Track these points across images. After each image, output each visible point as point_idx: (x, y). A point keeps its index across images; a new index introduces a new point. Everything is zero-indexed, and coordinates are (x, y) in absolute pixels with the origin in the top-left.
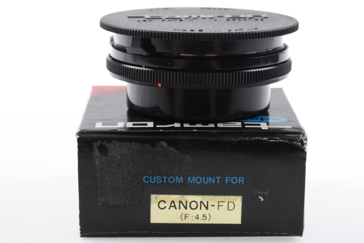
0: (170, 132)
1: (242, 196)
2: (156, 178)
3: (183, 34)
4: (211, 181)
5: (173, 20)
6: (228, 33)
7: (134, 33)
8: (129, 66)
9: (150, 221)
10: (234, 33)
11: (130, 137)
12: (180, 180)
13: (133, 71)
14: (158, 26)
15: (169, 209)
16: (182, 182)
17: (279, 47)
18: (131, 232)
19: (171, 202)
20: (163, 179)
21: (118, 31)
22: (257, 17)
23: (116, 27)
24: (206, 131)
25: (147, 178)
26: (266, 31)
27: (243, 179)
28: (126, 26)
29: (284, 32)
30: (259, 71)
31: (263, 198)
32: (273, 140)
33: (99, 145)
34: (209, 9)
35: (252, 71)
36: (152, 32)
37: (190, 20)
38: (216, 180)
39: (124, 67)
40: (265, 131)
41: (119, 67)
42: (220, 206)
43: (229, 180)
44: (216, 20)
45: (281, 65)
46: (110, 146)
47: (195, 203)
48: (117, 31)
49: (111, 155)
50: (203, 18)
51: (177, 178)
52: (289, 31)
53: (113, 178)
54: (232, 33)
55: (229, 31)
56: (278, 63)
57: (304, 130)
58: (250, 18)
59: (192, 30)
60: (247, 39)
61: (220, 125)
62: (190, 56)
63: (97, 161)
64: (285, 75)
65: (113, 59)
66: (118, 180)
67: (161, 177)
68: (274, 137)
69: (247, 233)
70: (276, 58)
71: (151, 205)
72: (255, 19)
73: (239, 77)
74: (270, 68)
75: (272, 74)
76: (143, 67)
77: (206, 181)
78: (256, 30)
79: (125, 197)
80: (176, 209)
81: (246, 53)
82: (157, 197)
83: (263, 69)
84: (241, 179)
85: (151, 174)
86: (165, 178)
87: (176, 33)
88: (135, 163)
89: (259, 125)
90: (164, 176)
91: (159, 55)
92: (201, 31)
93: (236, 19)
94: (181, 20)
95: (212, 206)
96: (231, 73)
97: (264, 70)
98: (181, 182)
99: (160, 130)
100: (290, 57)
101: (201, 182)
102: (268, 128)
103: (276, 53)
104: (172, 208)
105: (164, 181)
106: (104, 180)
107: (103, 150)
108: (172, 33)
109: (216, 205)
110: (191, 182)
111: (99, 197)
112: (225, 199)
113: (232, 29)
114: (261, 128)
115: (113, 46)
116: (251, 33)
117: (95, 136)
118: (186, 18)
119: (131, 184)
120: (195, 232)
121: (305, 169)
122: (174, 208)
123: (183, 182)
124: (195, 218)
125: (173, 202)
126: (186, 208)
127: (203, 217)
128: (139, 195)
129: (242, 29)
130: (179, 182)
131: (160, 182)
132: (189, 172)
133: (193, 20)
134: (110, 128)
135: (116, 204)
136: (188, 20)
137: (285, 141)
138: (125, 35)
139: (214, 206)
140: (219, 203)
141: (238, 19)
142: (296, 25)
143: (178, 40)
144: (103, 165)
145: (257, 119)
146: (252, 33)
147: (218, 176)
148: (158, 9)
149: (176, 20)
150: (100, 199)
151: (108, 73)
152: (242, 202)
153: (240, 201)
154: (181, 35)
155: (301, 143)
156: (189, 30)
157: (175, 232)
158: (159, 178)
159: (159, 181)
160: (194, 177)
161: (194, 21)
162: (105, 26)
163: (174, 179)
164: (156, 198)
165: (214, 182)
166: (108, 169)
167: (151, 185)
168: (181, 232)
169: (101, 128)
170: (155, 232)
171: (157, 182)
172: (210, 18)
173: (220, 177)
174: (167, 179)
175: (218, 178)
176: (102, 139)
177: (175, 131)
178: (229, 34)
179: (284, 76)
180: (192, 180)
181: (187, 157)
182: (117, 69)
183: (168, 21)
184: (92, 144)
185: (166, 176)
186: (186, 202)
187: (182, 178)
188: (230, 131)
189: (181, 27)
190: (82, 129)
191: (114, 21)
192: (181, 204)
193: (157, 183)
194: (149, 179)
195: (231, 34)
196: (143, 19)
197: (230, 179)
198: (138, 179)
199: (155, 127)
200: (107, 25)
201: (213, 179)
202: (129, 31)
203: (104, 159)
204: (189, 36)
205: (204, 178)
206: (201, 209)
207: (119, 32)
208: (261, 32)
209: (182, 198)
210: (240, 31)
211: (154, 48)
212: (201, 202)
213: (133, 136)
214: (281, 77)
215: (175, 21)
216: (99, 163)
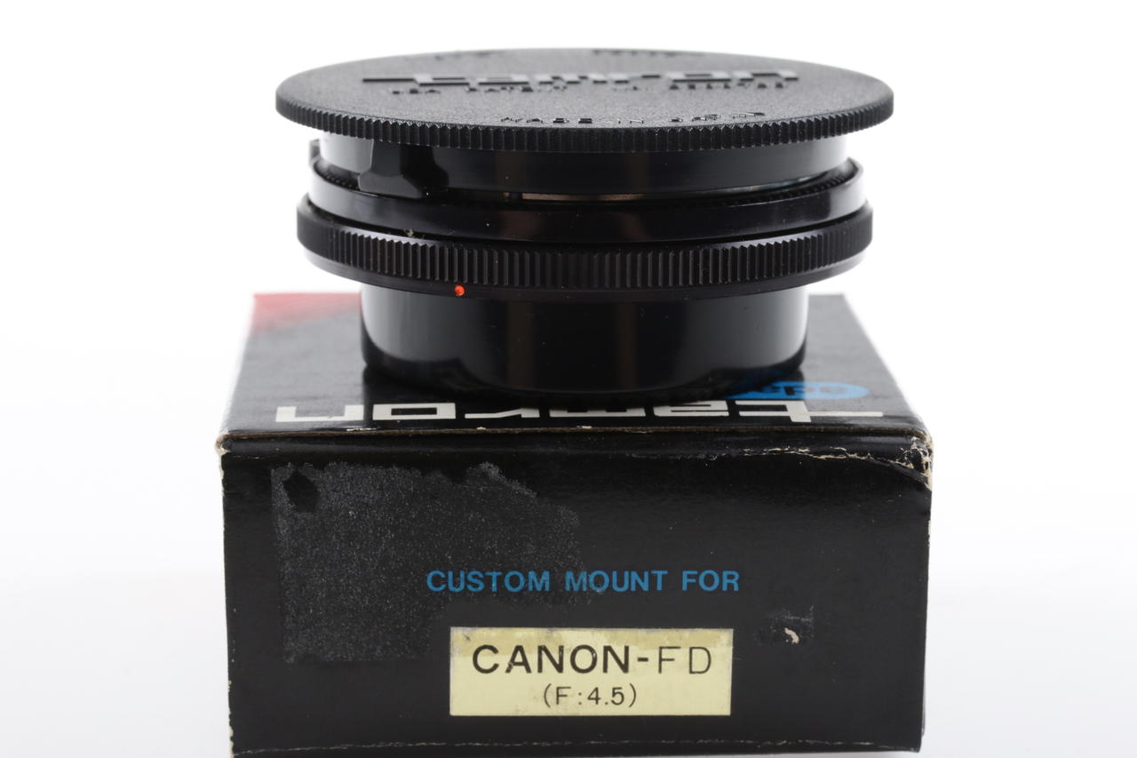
0: (508, 435)
1: (732, 630)
2: (466, 576)
3: (532, 131)
4: (637, 584)
5: (504, 89)
6: (669, 128)
7: (381, 129)
8: (367, 234)
9: (448, 708)
10: (690, 127)
11: (384, 449)
12: (542, 582)
13: (379, 249)
14: (456, 109)
15: (508, 671)
16: (547, 588)
17: (833, 171)
18: (390, 744)
19: (513, 649)
20: (488, 581)
21: (332, 124)
22: (764, 76)
23: (324, 112)
24: (620, 429)
25: (438, 576)
26: (788, 123)
27: (737, 576)
28: (354, 108)
29: (845, 123)
30: (768, 244)
31: (797, 634)
32: (828, 454)
33: (288, 476)
34: (617, 52)
35: (747, 244)
36: (433, 127)
37: (557, 88)
38: (653, 579)
39: (349, 234)
40: (804, 427)
41: (334, 236)
42: (664, 660)
43: (693, 581)
44: (635, 88)
45: (837, 225)
46: (324, 480)
47: (587, 652)
48: (328, 125)
49: (326, 507)
50: (596, 82)
51: (532, 575)
52: (862, 121)
53: (332, 579)
54: (684, 129)
55: (674, 121)
56: (829, 219)
57: (921, 424)
58: (743, 81)
59: (559, 121)
60: (730, 147)
61: (662, 412)
62: (555, 199)
63: (283, 526)
64: (851, 259)
65: (318, 211)
66: (348, 585)
67: (483, 572)
68: (830, 445)
69: (749, 742)
70: (823, 206)
71: (452, 659)
72: (757, 85)
73: (706, 265)
74: (801, 236)
75: (810, 253)
76: (407, 236)
77: (621, 584)
78: (759, 119)
79: (372, 635)
80: (528, 670)
81: (729, 190)
82: (469, 635)
83: (780, 240)
84: (731, 577)
85: (451, 563)
86: (494, 575)
87: (509, 130)
88: (400, 530)
89: (783, 408)
90: (492, 571)
91: (456, 196)
92: (588, 121)
93: (698, 85)
94: (527, 90)
95: (641, 660)
96: (681, 253)
97: (784, 242)
98: (543, 588)
99: (479, 428)
100: (867, 202)
101: (606, 586)
102: (812, 418)
103: (823, 188)
104: (516, 669)
105: (491, 586)
106: (304, 585)
107: (302, 491)
108: (498, 130)
109: (653, 657)
110: (576, 588)
111: (290, 639)
112: (681, 639)
113: (684, 114)
114: (788, 418)
115: (317, 169)
116: (742, 126)
117: (278, 447)
118: (542, 83)
119: (389, 595)
120: (587, 743)
121: (928, 543)
122: (523, 668)
123: (551, 587)
124: (589, 698)
125: (519, 649)
126: (559, 668)
127: (614, 694)
128: (415, 630)
129: (714, 117)
130: (539, 588)
131: (480, 589)
132: (569, 557)
133: (565, 88)
134: (322, 422)
135: (342, 657)
136: (549, 87)
137: (863, 458)
138: (353, 135)
139: (645, 660)
140: (663, 650)
141: (704, 85)
142: (883, 103)
143: (514, 150)
144: (302, 539)
145: (776, 390)
146: (747, 126)
147: (659, 569)
148: (458, 56)
149: (512, 88)
150: (293, 644)
151: (301, 253)
152: (731, 648)
153: (727, 645)
154: (526, 136)
155: (914, 464)
156: (549, 119)
157: (525, 743)
158: (475, 577)
159: (476, 586)
160: (585, 573)
161: (566, 91)
162: (293, 110)
163: (522, 578)
164: (468, 639)
165: (645, 586)
166: (317, 549)
167: (450, 599)
168: (544, 744)
169: (294, 423)
170: (464, 744)
171: (470, 587)
172: (618, 82)
173: (666, 572)
174: (500, 581)
175: (660, 574)
176: (298, 459)
177: (525, 429)
178: (673, 130)
179: (847, 260)
180: (579, 581)
181: (562, 510)
182: (330, 240)
183: (486, 92)
184: (269, 474)
185: (497, 571)
186: (561, 649)
187: (546, 576)
188: (694, 428)
189: (526, 111)
190: (234, 428)
191: (319, 93)
192: (545, 657)
193: (470, 592)
194: (445, 580)
195: (679, 130)
196: (411, 86)
197: (697, 577)
198: (409, 581)
199: (460, 421)
200: (296, 106)
201: (642, 577)
202: (364, 124)
203: (305, 519)
204: (549, 138)
205: (615, 574)
206: (605, 669)
207: (335, 126)
208: (774, 124)
209: (548, 638)
210: (710, 122)
211: (441, 176)
212: (607, 649)
213: (395, 449)
214: (838, 264)
215: (510, 91)
216: (290, 532)
